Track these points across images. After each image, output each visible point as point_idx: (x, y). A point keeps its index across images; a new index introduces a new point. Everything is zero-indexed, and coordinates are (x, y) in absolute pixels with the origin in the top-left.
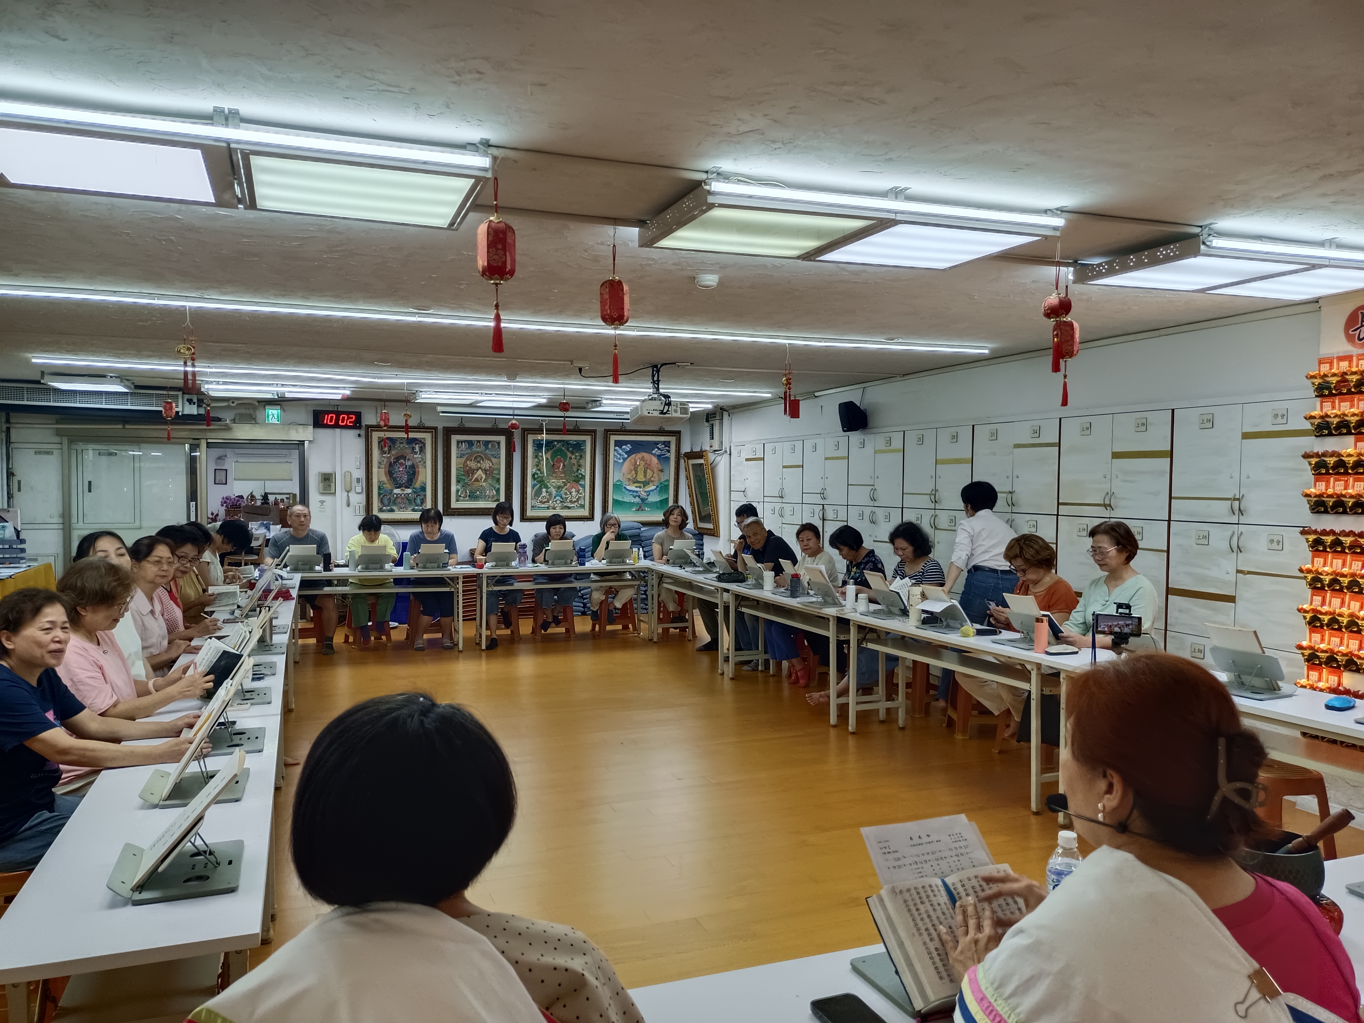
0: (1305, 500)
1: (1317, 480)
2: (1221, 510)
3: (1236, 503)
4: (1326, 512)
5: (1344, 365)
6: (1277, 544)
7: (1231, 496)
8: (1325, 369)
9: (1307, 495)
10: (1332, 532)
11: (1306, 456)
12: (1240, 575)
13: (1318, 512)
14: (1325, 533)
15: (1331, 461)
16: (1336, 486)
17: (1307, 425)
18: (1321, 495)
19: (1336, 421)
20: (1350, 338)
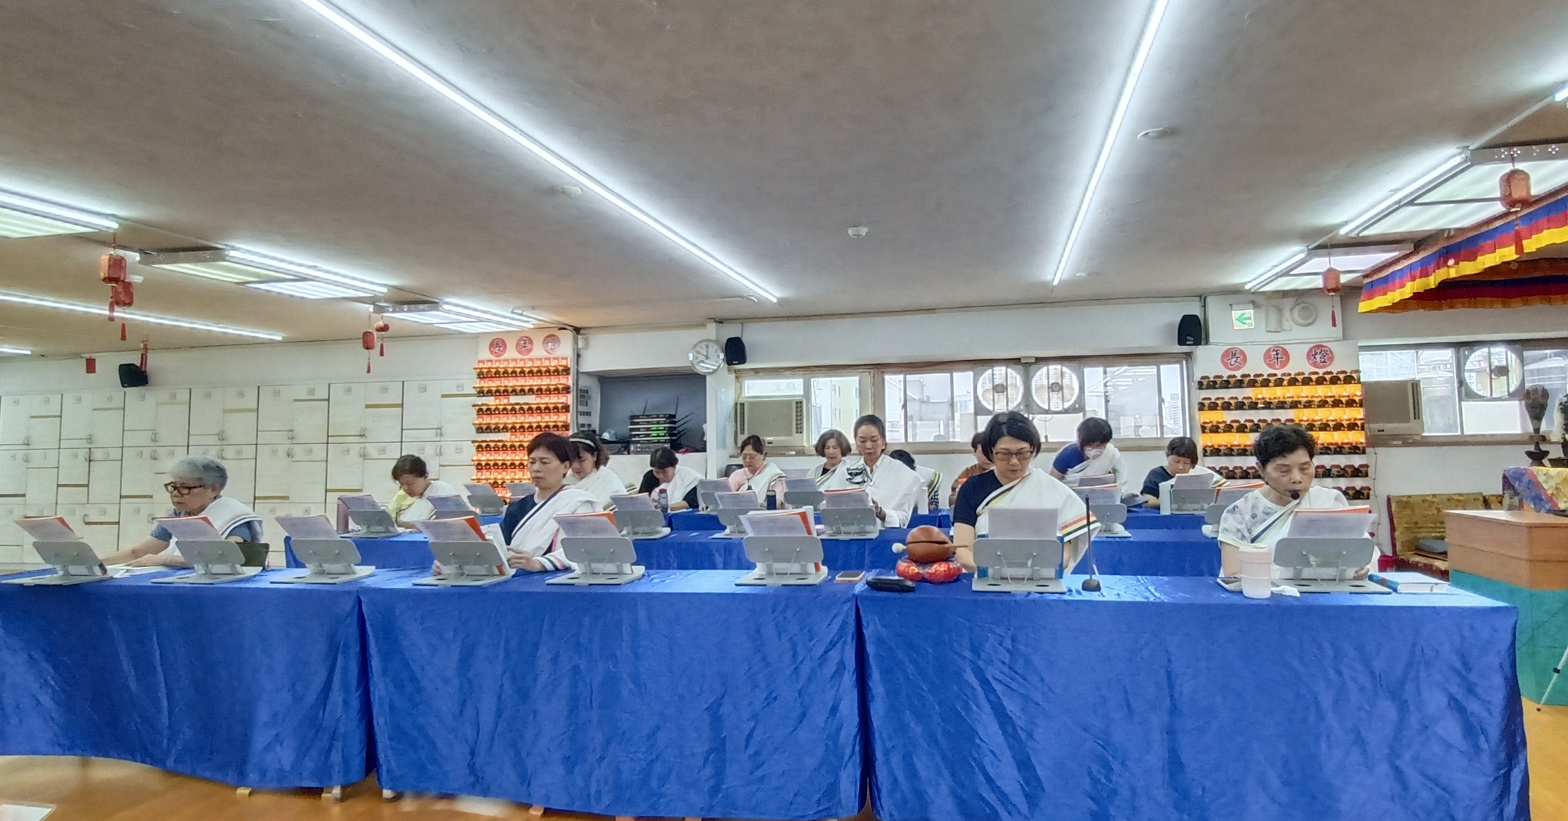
0: (473, 427)
1: (478, 418)
2: (430, 435)
3: (439, 431)
4: (482, 432)
5: (489, 364)
6: (459, 450)
7: (436, 427)
8: (481, 365)
9: (474, 424)
10: (485, 441)
11: (474, 406)
12: (441, 467)
13: (480, 432)
14: (483, 441)
15: (484, 408)
16: (487, 420)
17: (474, 392)
18: (480, 424)
19: (486, 389)
20: (491, 352)
